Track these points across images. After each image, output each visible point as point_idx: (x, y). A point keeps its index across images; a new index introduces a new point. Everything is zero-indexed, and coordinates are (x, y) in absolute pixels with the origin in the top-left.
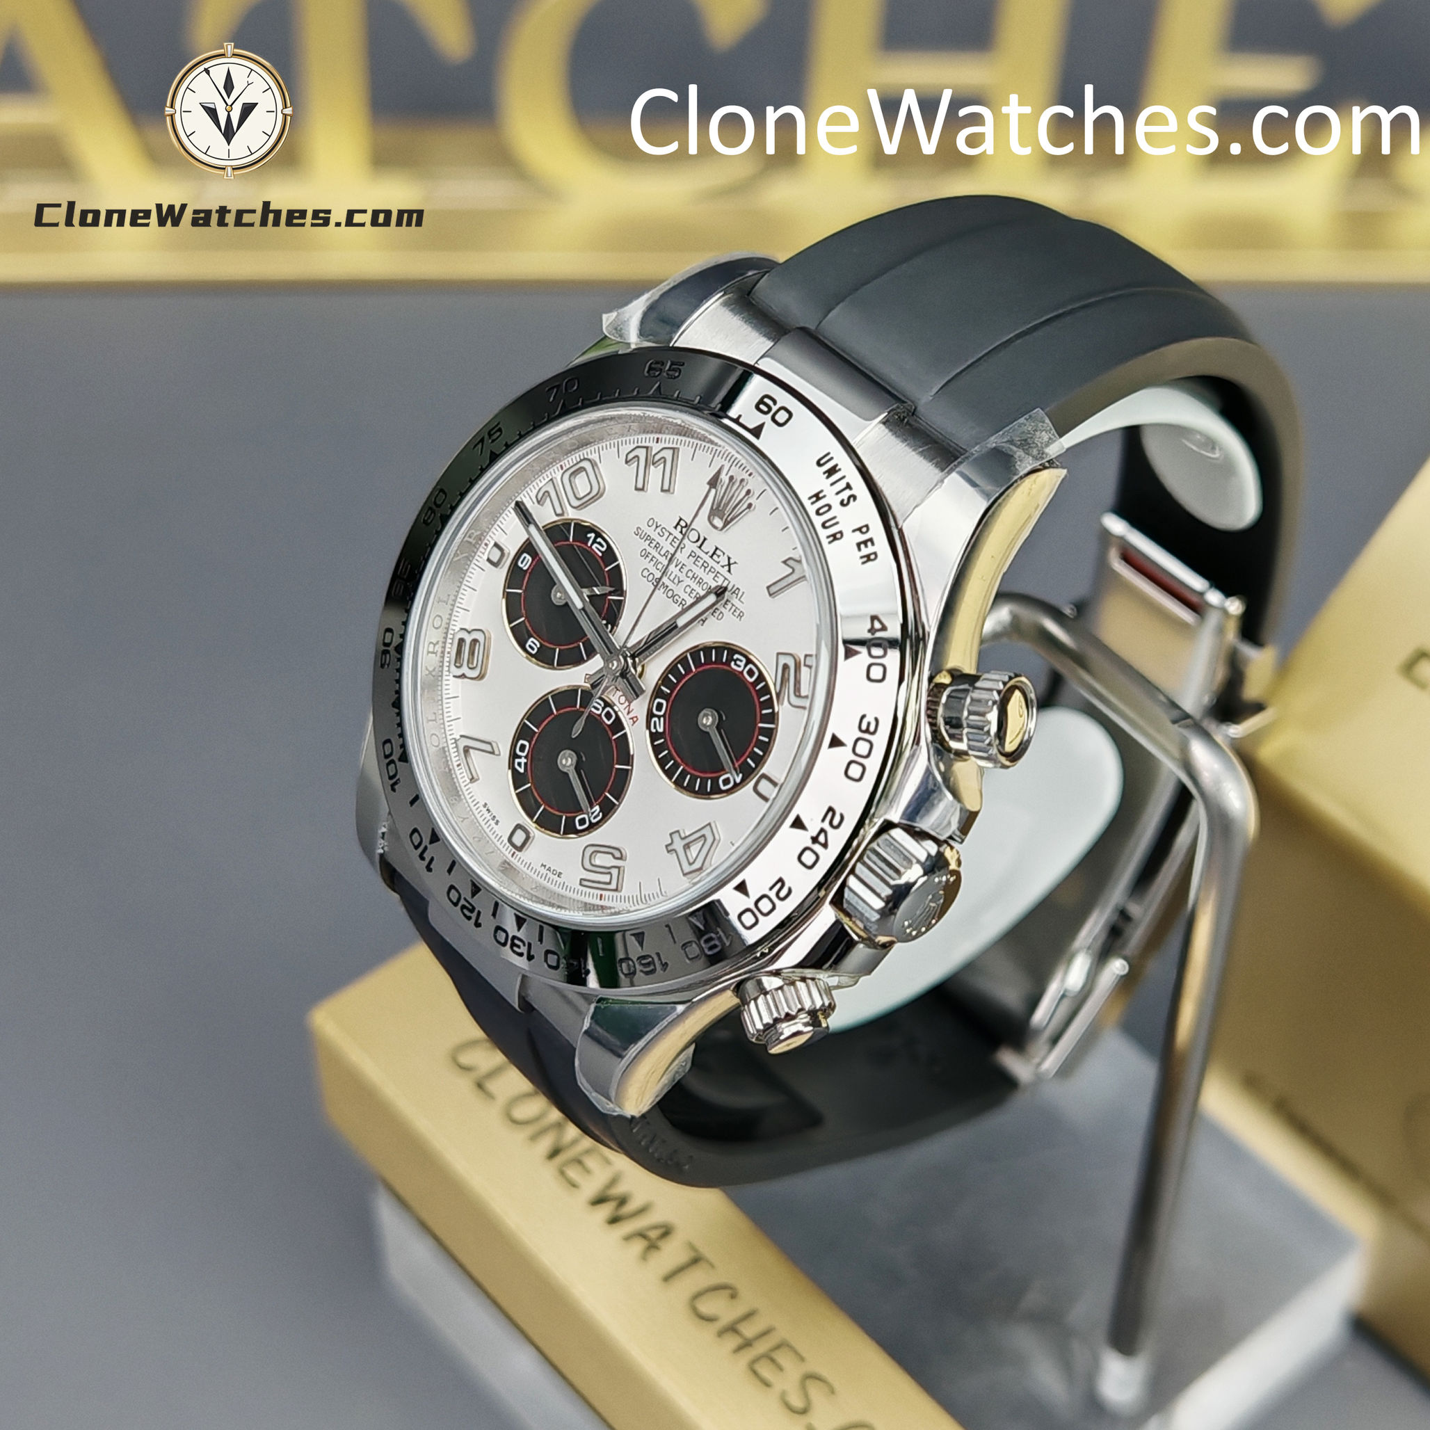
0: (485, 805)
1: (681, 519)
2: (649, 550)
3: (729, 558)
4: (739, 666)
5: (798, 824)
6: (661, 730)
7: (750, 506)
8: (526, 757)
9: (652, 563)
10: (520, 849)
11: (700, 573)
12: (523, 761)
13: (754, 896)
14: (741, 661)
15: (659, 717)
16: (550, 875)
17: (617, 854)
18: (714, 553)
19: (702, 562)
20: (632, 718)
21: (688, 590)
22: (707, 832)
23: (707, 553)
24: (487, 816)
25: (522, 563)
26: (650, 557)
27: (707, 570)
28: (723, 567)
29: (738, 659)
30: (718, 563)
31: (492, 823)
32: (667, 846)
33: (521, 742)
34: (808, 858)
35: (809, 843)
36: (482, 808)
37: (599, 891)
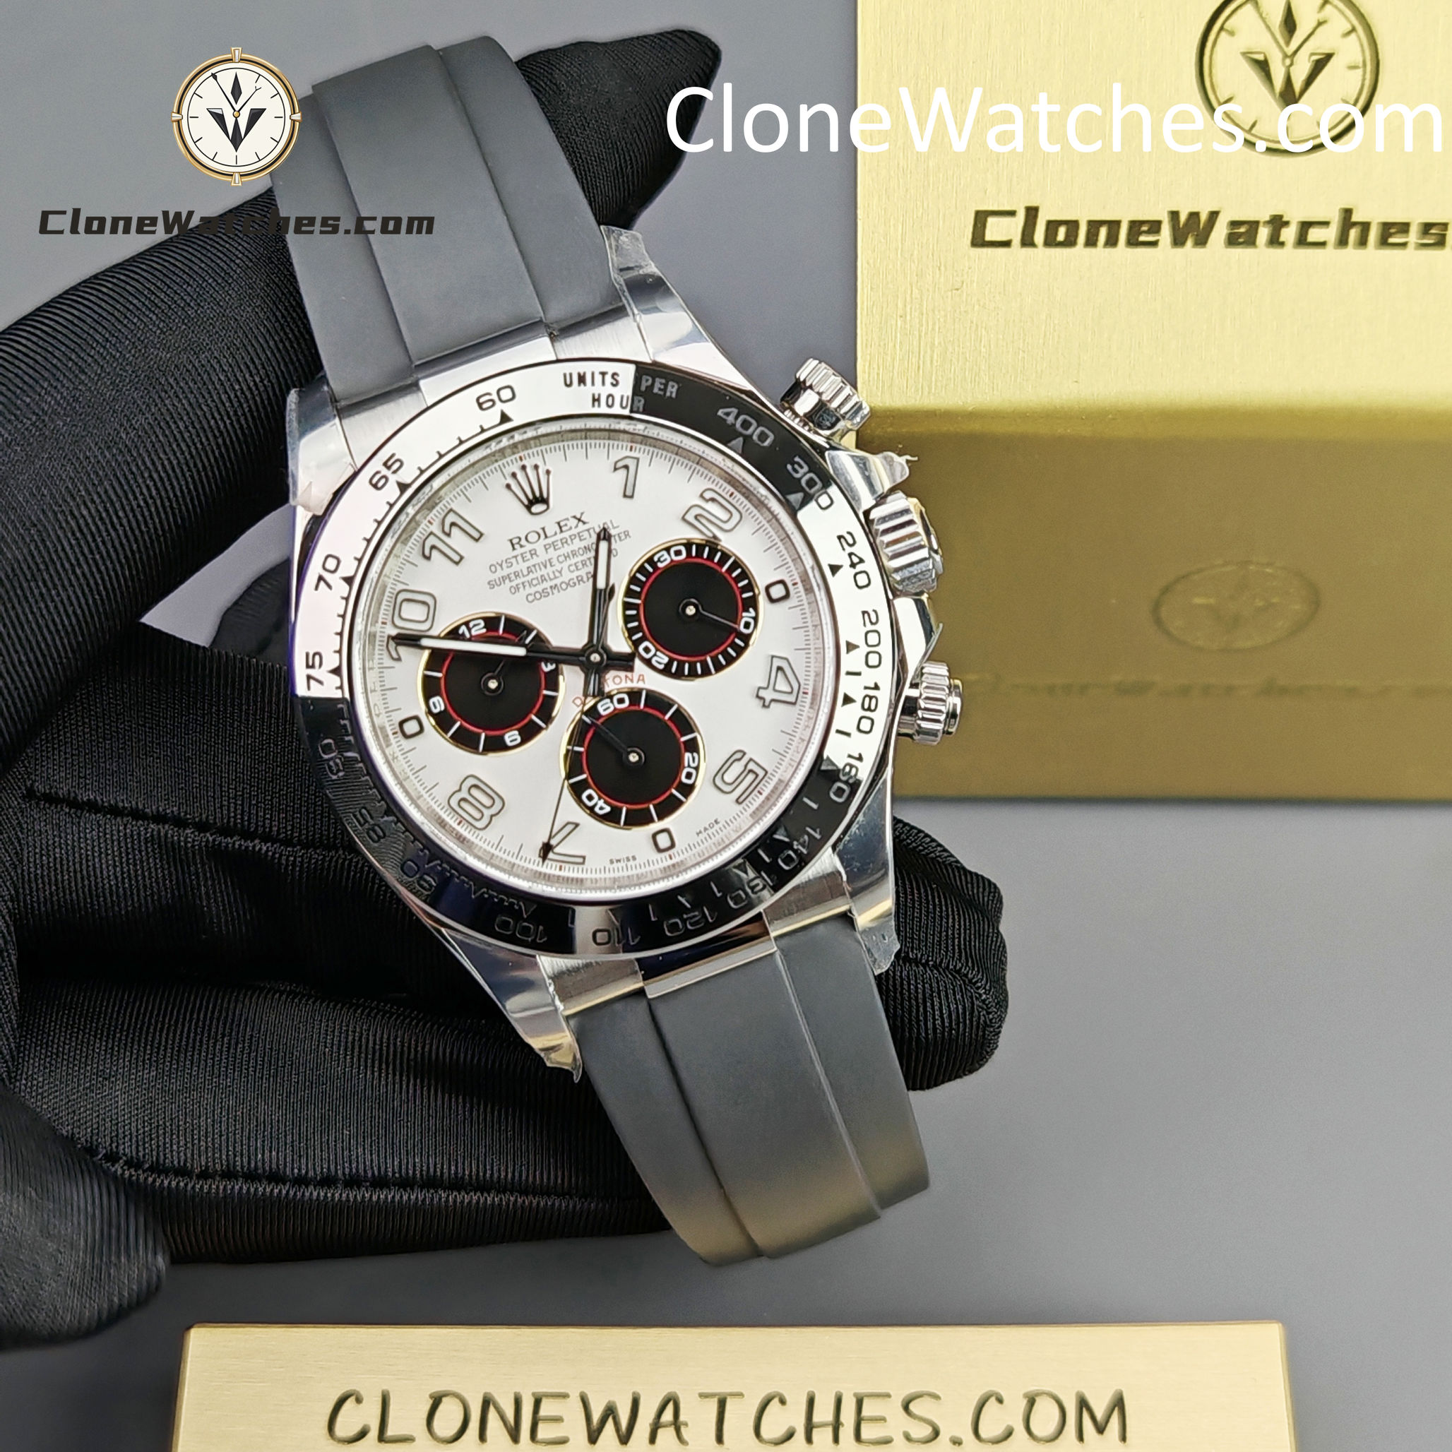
0: (612, 862)
1: (511, 541)
2: (514, 584)
3: (575, 517)
4: (665, 561)
5: (835, 569)
6: (666, 660)
7: (548, 472)
8: (600, 798)
9: (527, 587)
10: (673, 845)
11: (567, 549)
12: (601, 803)
13: (861, 642)
14: (663, 556)
16: (710, 832)
17: (738, 756)
18: (560, 527)
19: (559, 543)
20: (639, 680)
21: (573, 568)
22: (777, 663)
23: (556, 534)
24: (620, 865)
25: (435, 708)
26: (521, 586)
27: (569, 541)
28: (577, 526)
29: (659, 558)
30: (571, 528)
31: (632, 863)
32: (764, 706)
33: (584, 796)
34: (862, 580)
35: (853, 571)
36: (611, 867)
37: (756, 792)
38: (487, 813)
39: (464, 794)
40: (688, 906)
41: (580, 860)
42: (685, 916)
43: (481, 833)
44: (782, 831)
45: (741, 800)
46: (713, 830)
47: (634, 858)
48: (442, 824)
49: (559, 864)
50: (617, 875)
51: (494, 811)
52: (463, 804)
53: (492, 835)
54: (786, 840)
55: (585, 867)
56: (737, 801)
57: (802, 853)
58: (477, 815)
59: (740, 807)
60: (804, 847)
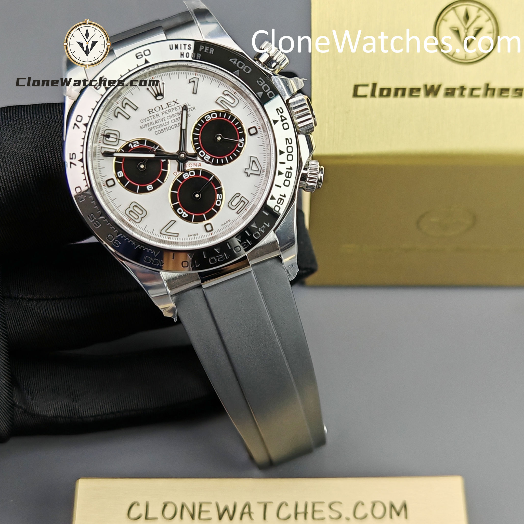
0: (189, 236)
1: (149, 110)
2: (150, 127)
3: (174, 101)
4: (209, 118)
5: (275, 122)
6: (209, 158)
7: (163, 83)
8: (184, 211)
9: (155, 129)
10: (212, 230)
11: (171, 114)
12: (184, 213)
13: (285, 151)
14: (208, 117)
15: (205, 156)
16: (227, 224)
17: (238, 195)
18: (168, 105)
19: (168, 111)
20: (199, 165)
21: (173, 121)
22: (252, 159)
23: (166, 108)
24: (192, 237)
25: (120, 175)
26: (153, 128)
27: (172, 111)
28: (175, 105)
29: (207, 118)
30: (172, 106)
31: (196, 236)
32: (247, 176)
33: (178, 210)
34: (286, 126)
35: (282, 123)
36: (189, 238)
37: (244, 209)
38: (140, 216)
39: (131, 209)
40: (218, 252)
41: (177, 235)
42: (217, 256)
43: (138, 224)
44: (254, 224)
45: (238, 212)
46: (228, 224)
47: (197, 234)
48: (123, 220)
49: (168, 237)
50: (190, 241)
51: (143, 215)
52: (131, 213)
53: (142, 225)
54: (256, 227)
55: (178, 237)
56: (237, 213)
57: (262, 232)
58: (137, 217)
59: (238, 215)
60: (263, 230)
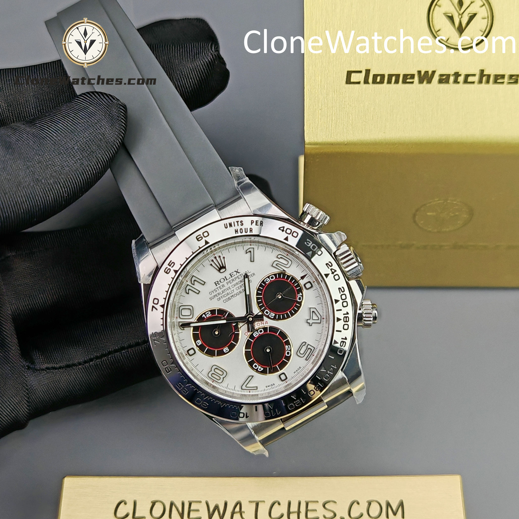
0: (266, 387)
1: (215, 283)
2: (218, 297)
3: (235, 271)
4: (268, 281)
5: (327, 275)
6: (274, 315)
7: (224, 257)
9: (223, 298)
10: (286, 378)
11: (234, 282)
12: (260, 367)
13: (340, 299)
14: (267, 279)
15: (270, 314)
16: (298, 371)
17: (304, 344)
18: (231, 276)
19: (231, 281)
20: (266, 323)
21: (237, 289)
22: (312, 310)
23: (230, 278)
24: (269, 387)
25: (198, 344)
26: (221, 298)
27: (235, 280)
28: (236, 274)
29: (266, 281)
30: (234, 275)
31: (273, 386)
32: (310, 325)
33: (254, 366)
34: (337, 277)
35: (333, 275)
36: (267, 388)
37: (312, 355)
38: (222, 377)
39: (213, 372)
40: (295, 399)
41: (256, 388)
42: (295, 402)
43: (221, 384)
44: (323, 368)
46: (299, 370)
47: (274, 384)
48: (207, 383)
49: (249, 391)
50: (269, 391)
51: (224, 376)
52: (213, 375)
53: (224, 384)
54: (325, 371)
55: (258, 390)
56: (306, 359)
57: (331, 374)
58: (218, 378)
59: (307, 361)
60: (331, 372)
